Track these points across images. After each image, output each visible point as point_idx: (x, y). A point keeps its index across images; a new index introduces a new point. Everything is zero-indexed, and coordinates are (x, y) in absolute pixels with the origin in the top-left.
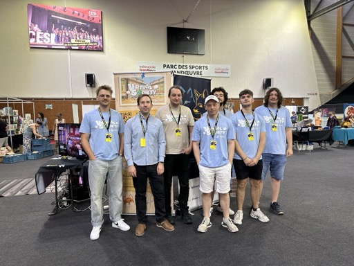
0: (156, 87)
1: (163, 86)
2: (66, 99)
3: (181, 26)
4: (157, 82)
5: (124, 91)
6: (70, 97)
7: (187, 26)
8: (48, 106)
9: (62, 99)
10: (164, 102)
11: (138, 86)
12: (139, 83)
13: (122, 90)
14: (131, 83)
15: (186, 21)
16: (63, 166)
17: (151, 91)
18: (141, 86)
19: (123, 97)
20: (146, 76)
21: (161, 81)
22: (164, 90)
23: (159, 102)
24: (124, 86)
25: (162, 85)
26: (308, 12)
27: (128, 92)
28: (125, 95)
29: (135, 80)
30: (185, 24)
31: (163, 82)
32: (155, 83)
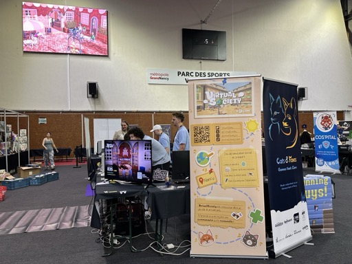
0: (241, 94)
1: (251, 93)
2: (63, 112)
3: (198, 27)
4: (243, 88)
5: (200, 100)
6: (69, 110)
7: (205, 27)
8: (41, 121)
9: (58, 112)
10: (251, 112)
11: (218, 94)
12: (219, 90)
13: (198, 99)
14: (208, 90)
15: (204, 22)
16: (125, 192)
17: (235, 100)
18: (221, 94)
19: (198, 107)
20: (228, 81)
21: (248, 87)
22: (251, 98)
23: (245, 113)
24: (200, 94)
25: (248, 92)
26: (345, 11)
27: (205, 102)
28: (201, 105)
29: (215, 86)
30: (203, 25)
31: (251, 88)
32: (239, 90)
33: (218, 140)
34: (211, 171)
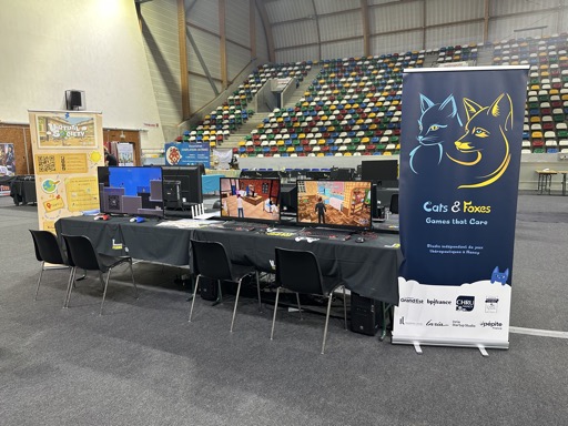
0: (84, 128)
4: (85, 123)
5: (43, 131)
10: (94, 145)
11: (61, 127)
12: (63, 123)
13: (41, 129)
14: (51, 122)
17: (79, 133)
18: (65, 127)
19: (42, 138)
21: (90, 122)
22: (94, 132)
23: (88, 145)
24: (42, 125)
25: (91, 127)
27: (49, 133)
28: (45, 136)
29: (57, 119)
31: (93, 123)
32: (82, 124)
33: (64, 168)
34: (58, 197)
